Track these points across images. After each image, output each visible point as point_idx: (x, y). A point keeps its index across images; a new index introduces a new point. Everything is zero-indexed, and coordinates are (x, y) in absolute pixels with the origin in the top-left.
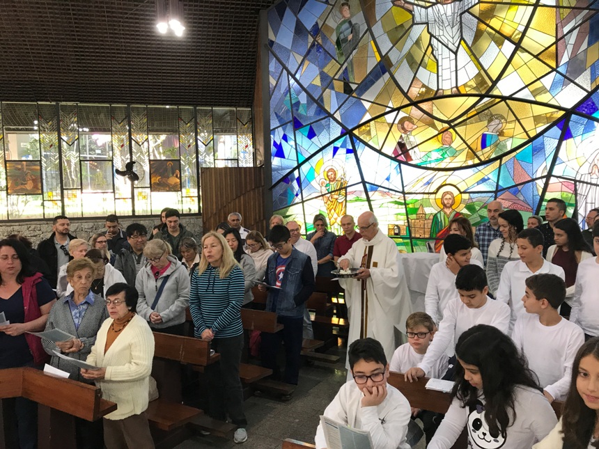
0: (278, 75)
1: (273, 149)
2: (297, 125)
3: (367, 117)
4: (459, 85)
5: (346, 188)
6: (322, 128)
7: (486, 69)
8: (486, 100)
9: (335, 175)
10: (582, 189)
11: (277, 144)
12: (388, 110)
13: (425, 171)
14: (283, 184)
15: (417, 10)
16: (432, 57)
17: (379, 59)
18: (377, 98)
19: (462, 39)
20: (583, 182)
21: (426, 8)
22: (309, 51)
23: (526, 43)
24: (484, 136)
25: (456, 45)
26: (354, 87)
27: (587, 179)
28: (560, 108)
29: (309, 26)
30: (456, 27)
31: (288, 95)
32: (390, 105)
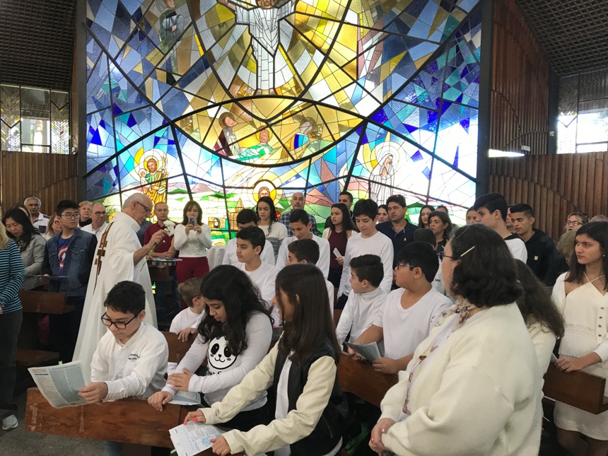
0: (97, 57)
1: (90, 136)
2: (116, 111)
3: (190, 109)
4: (276, 87)
5: (167, 179)
6: (143, 117)
7: (300, 74)
8: (299, 102)
9: (156, 165)
10: (375, 187)
11: (93, 130)
12: (210, 104)
13: (244, 166)
14: (99, 173)
15: (239, 10)
16: (252, 57)
17: (202, 53)
18: (199, 92)
19: (280, 43)
20: (376, 182)
21: (248, 10)
22: (131, 37)
23: (333, 55)
24: (297, 137)
25: (275, 48)
26: (177, 78)
27: (378, 179)
28: (359, 116)
29: (132, 11)
30: (275, 32)
31: (108, 79)
32: (212, 100)
